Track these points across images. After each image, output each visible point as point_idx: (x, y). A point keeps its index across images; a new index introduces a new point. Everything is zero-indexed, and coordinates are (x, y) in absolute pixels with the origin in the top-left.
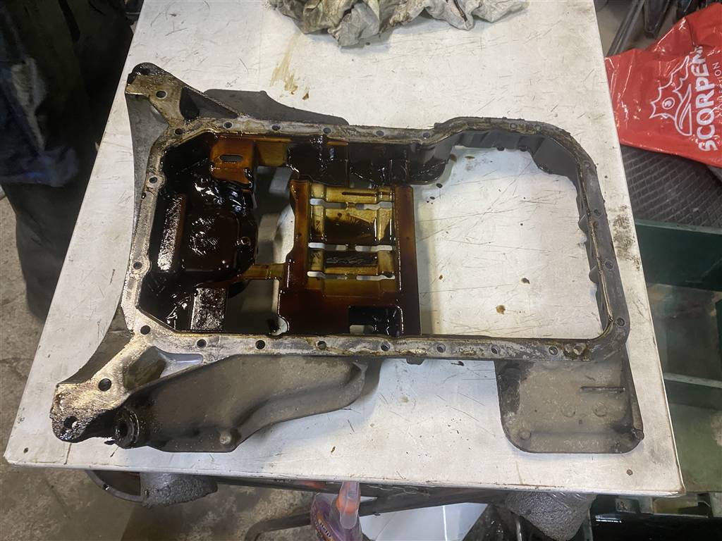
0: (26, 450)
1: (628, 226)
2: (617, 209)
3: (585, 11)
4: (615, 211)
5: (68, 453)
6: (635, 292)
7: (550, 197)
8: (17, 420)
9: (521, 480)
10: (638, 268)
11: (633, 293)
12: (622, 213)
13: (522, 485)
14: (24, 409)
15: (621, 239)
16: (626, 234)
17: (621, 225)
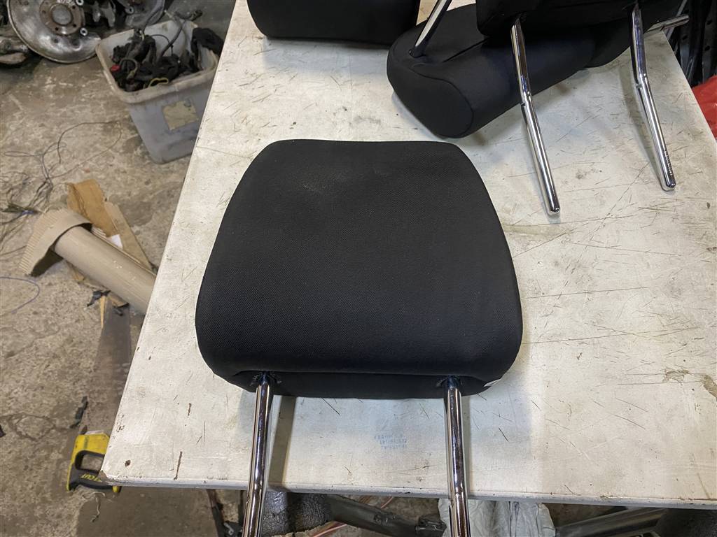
0: (128, 463)
3: (662, 45)
5: (178, 466)
7: (667, 205)
8: (115, 428)
9: (707, 494)
13: (709, 499)
14: (123, 416)
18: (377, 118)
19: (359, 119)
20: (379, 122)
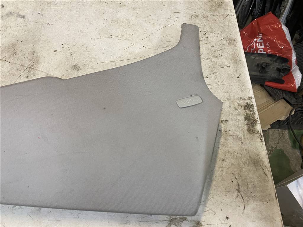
1: (254, 111)
2: (246, 99)
4: (245, 100)
6: (261, 158)
10: (262, 140)
11: (259, 158)
12: (249, 101)
15: (250, 119)
16: (252, 116)
17: (249, 110)
18: (23, 14)
19: (10, 14)
20: (23, 17)
